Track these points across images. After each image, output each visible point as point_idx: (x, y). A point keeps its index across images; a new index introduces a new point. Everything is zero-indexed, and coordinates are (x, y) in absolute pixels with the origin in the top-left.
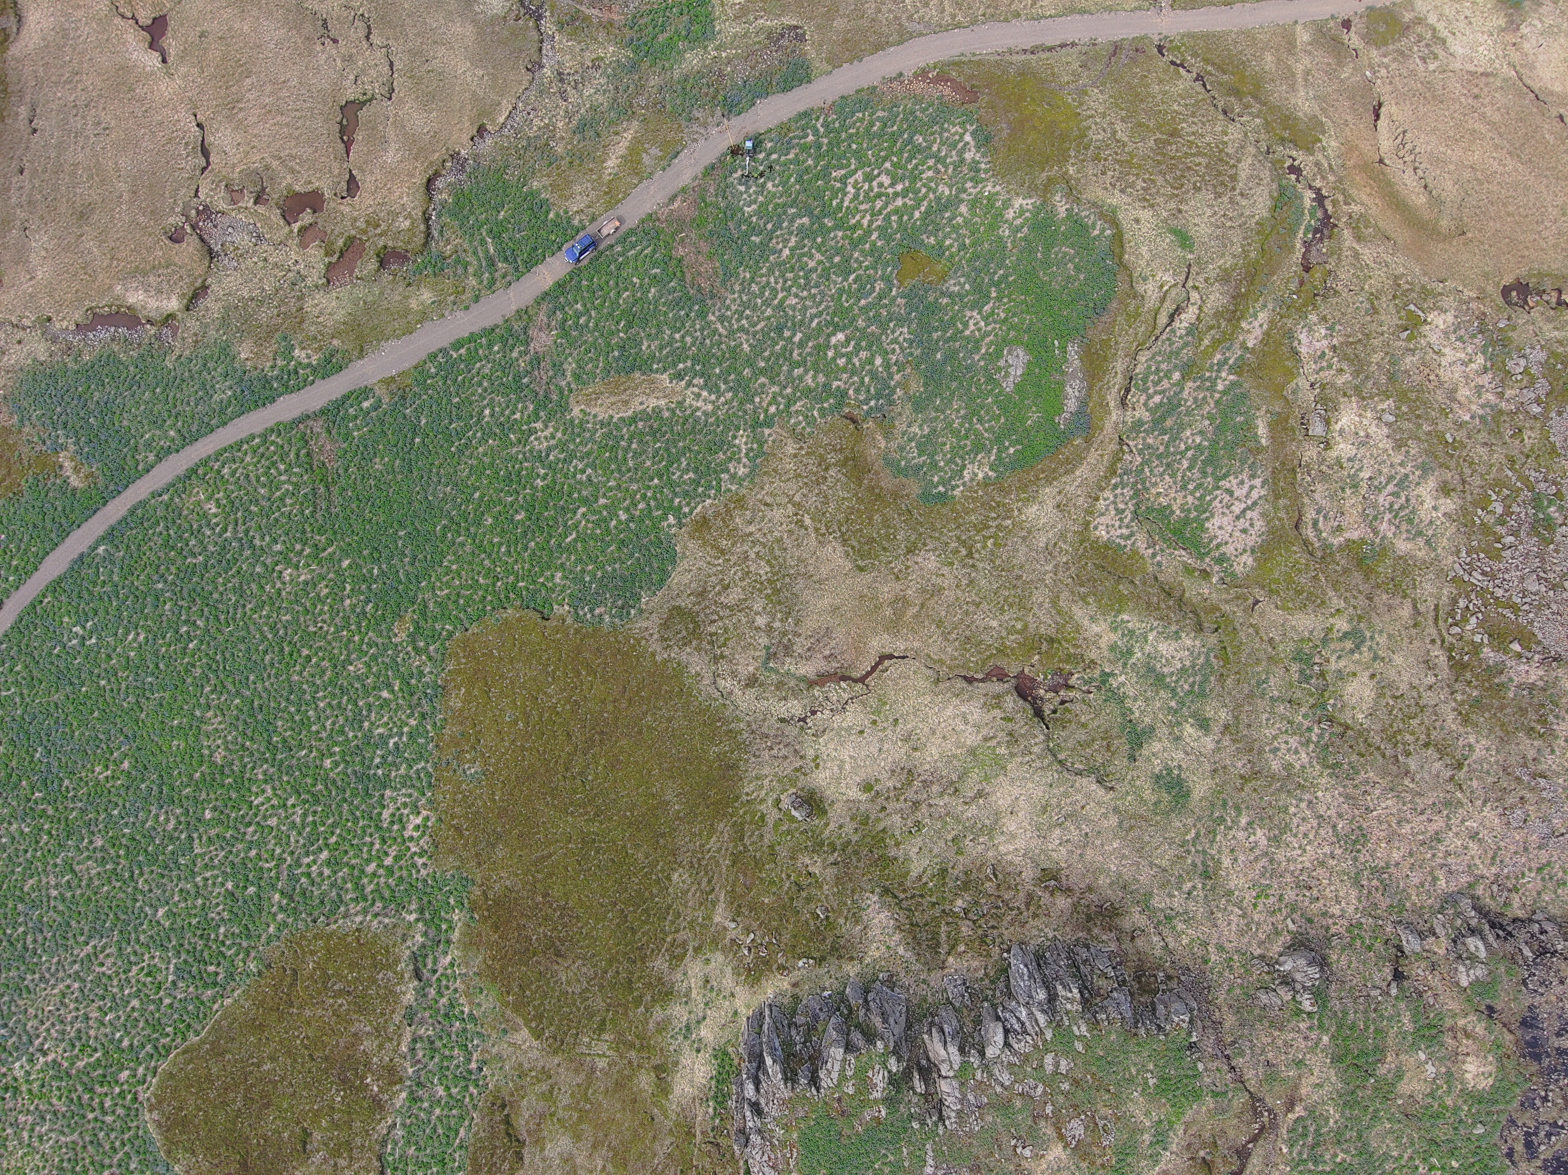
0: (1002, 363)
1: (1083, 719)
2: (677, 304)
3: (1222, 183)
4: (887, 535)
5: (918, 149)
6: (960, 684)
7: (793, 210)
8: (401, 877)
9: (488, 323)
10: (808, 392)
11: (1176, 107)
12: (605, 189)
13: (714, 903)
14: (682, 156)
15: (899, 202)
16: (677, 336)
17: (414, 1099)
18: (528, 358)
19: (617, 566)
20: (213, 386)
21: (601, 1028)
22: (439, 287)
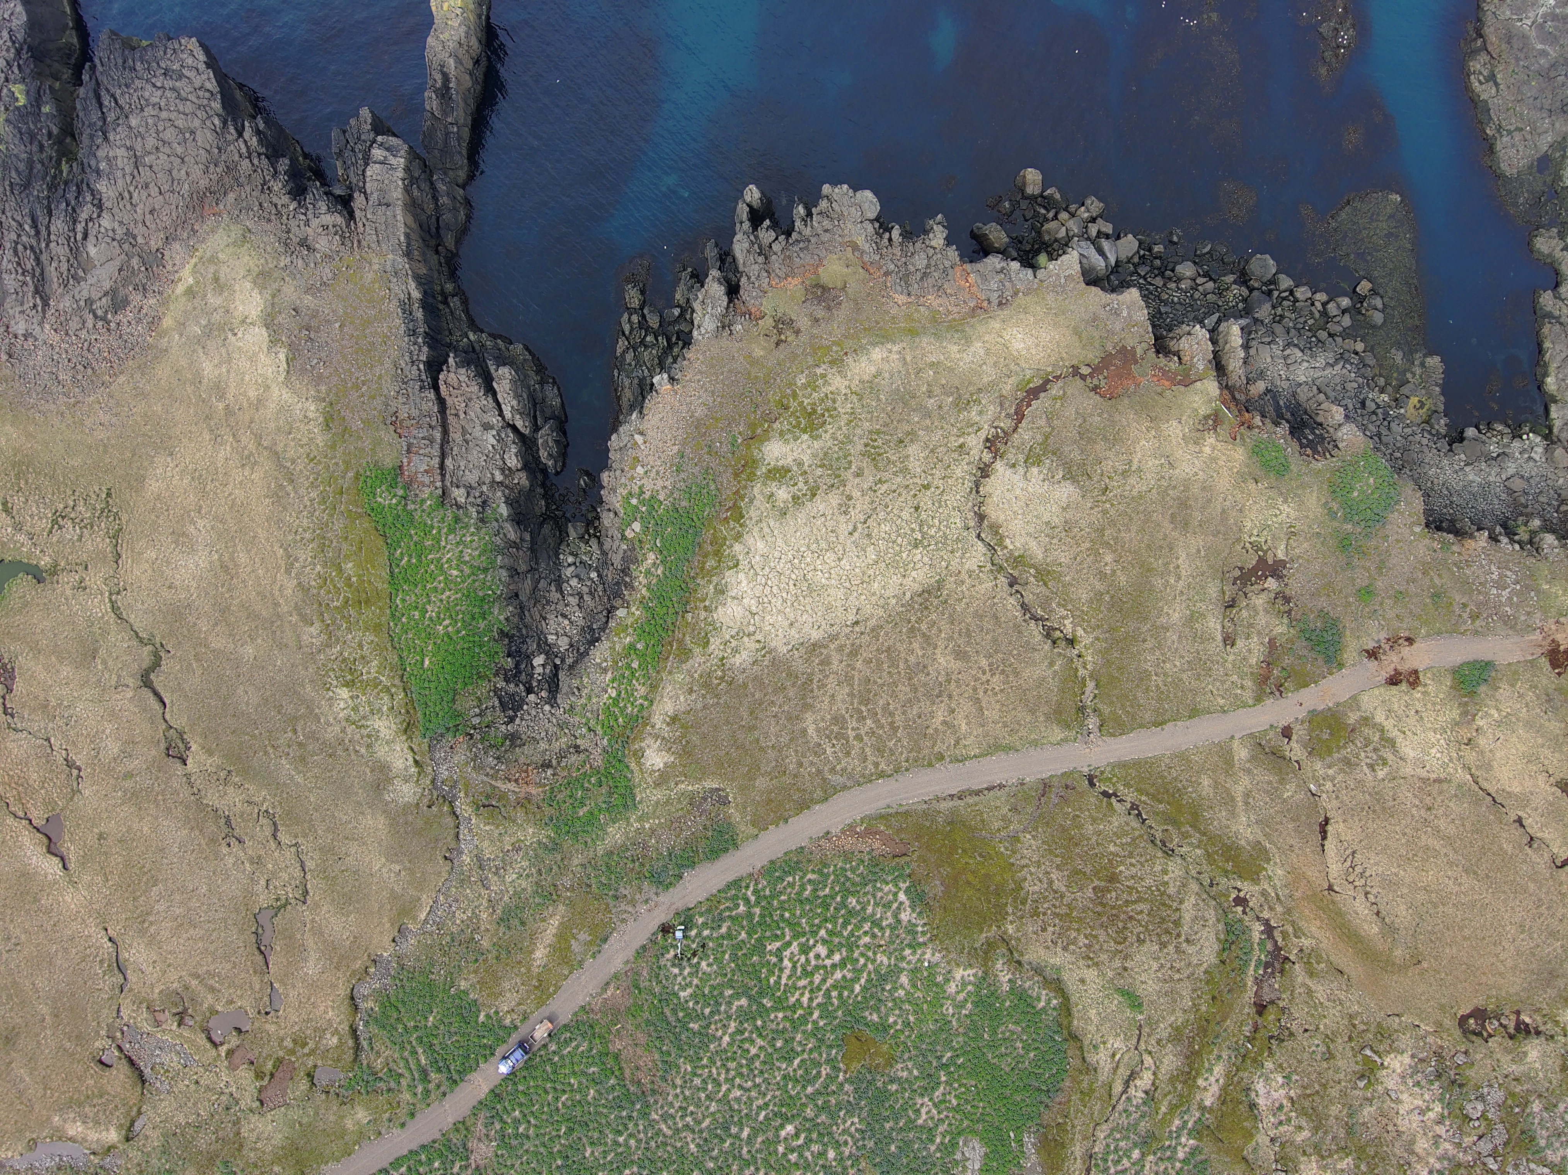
0: (959, 1156)
2: (617, 1104)
3: (1168, 932)
5: (851, 913)
7: (730, 992)
9: (426, 1139)
11: (1112, 848)
12: (535, 982)
14: (611, 939)
15: (838, 975)
16: (621, 1139)
18: (469, 1172)
22: (373, 1105)
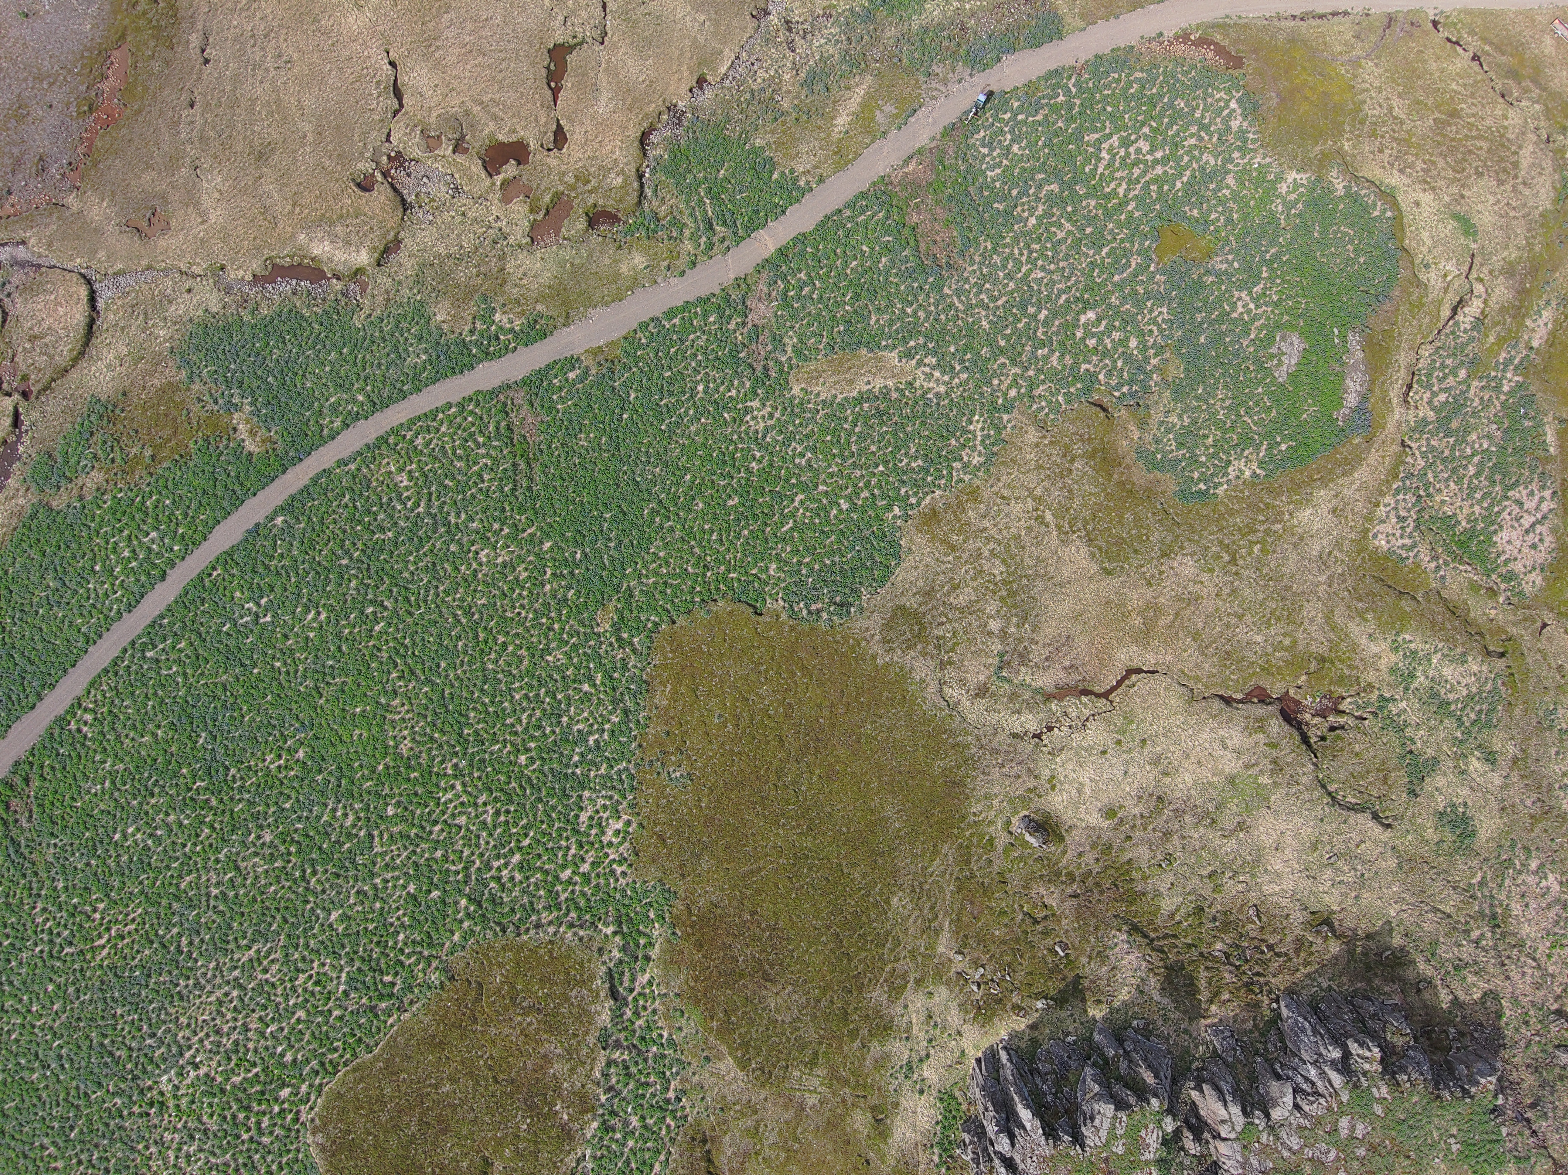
0: (1274, 350)
1: (1357, 750)
2: (909, 275)
3: (1505, 170)
4: (1139, 536)
5: (1179, 113)
6: (1217, 704)
7: (1040, 176)
8: (597, 886)
9: (704, 292)
10: (1053, 375)
12: (834, 148)
13: (937, 932)
14: (919, 113)
15: (1159, 170)
16: (909, 310)
17: (607, 1128)
18: (745, 331)
19: (837, 559)
20: (406, 350)
21: (813, 1063)
22: (652, 252)
